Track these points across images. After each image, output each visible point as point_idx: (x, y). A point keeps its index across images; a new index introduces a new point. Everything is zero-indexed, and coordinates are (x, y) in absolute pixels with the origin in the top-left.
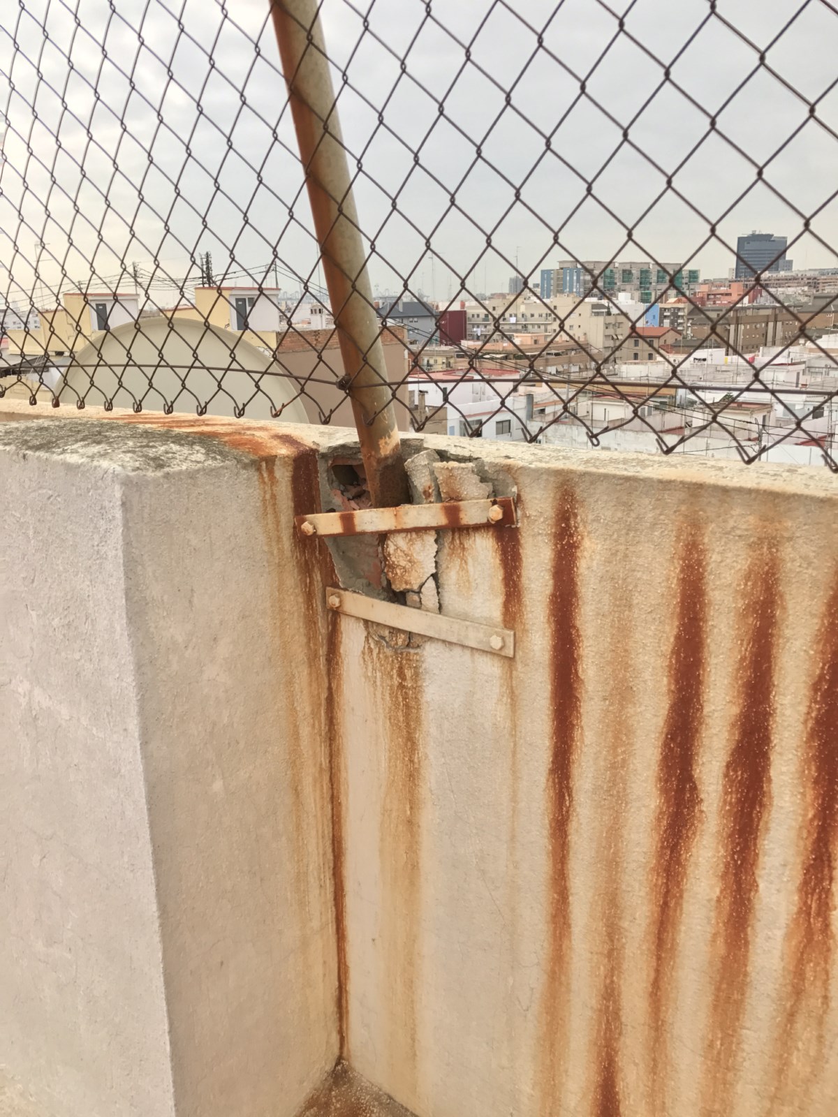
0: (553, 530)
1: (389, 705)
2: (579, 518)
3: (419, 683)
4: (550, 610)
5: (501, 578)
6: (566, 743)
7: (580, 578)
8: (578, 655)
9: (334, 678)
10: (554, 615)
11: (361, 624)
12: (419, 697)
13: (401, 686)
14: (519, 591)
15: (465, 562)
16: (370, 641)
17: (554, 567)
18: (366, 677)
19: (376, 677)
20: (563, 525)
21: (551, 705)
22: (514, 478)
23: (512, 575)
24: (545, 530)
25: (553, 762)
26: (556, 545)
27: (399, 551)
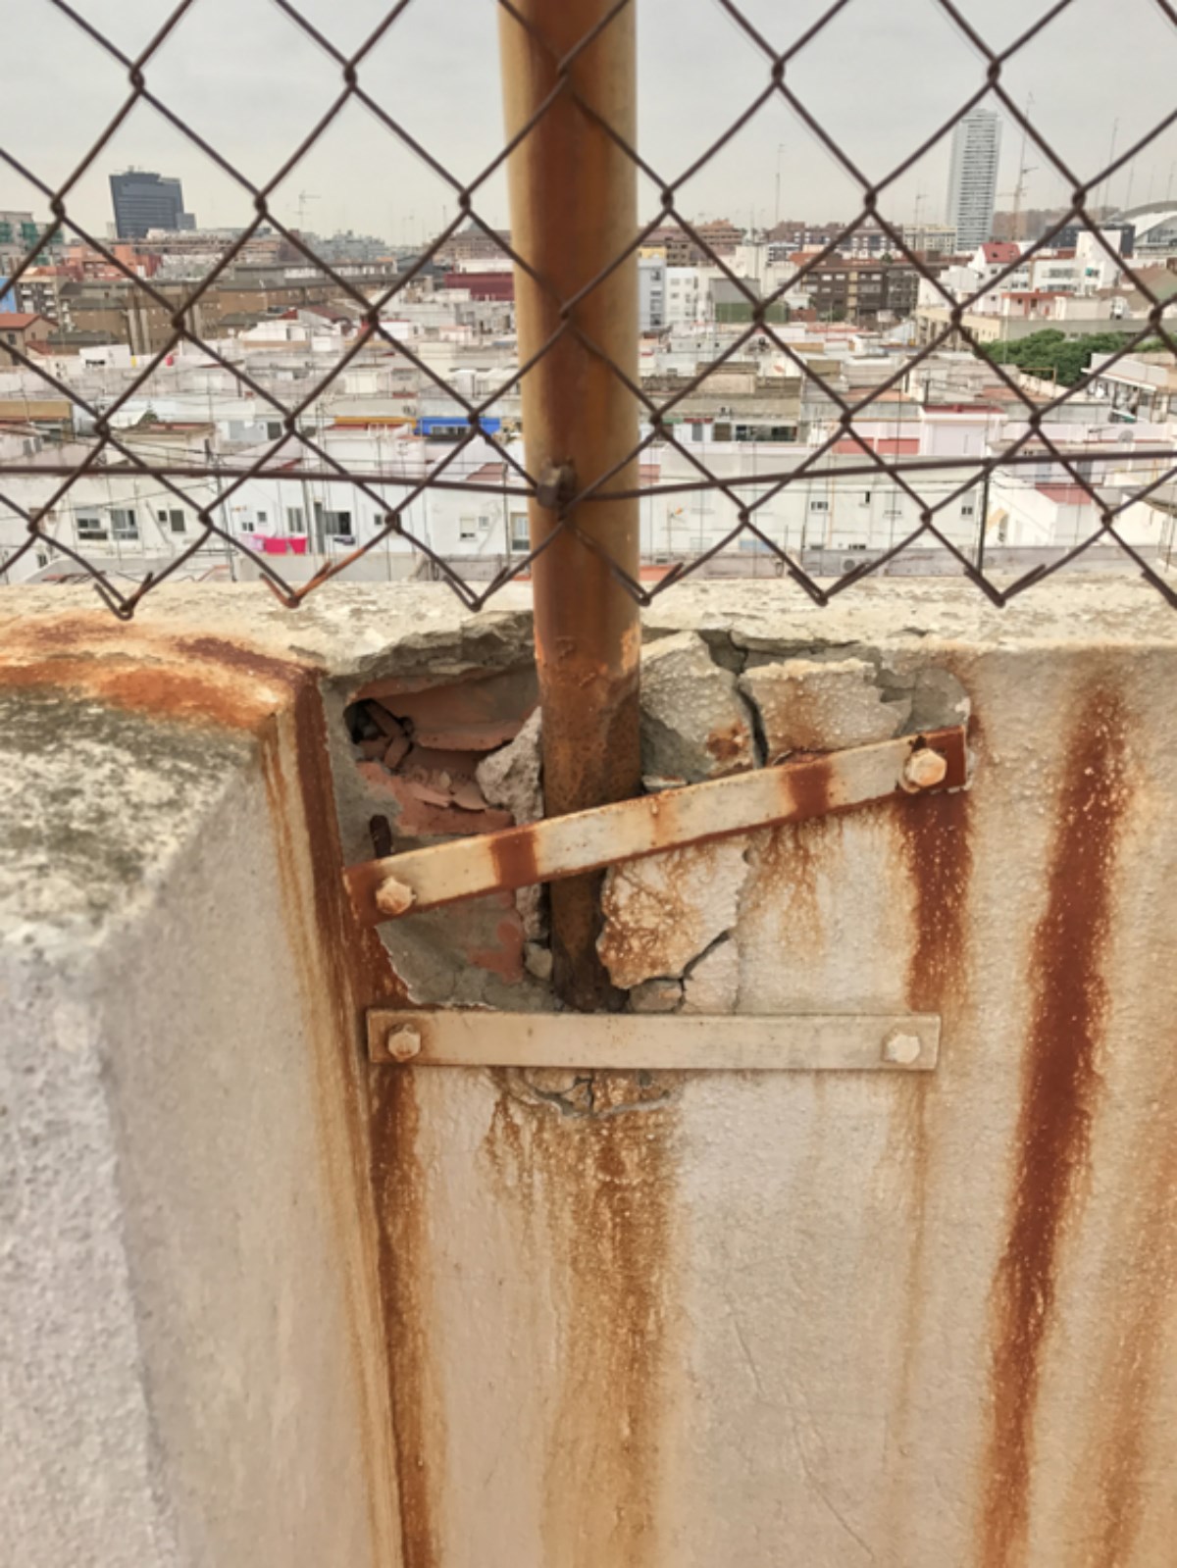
0: (1060, 786)
1: (573, 1235)
2: (1128, 751)
3: (664, 1171)
4: (1037, 954)
5: (908, 908)
6: (1048, 1202)
7: (1118, 875)
8: (1096, 1031)
9: (395, 1214)
10: (1045, 964)
11: (484, 1079)
12: (662, 1199)
13: (608, 1189)
14: (958, 930)
15: (809, 886)
16: (513, 1108)
17: (1054, 864)
18: (500, 1190)
19: (530, 1186)
20: (1088, 771)
21: (1019, 1139)
22: (964, 682)
23: (941, 895)
24: (1038, 787)
25: (1011, 1245)
26: (1063, 817)
27: (643, 895)
